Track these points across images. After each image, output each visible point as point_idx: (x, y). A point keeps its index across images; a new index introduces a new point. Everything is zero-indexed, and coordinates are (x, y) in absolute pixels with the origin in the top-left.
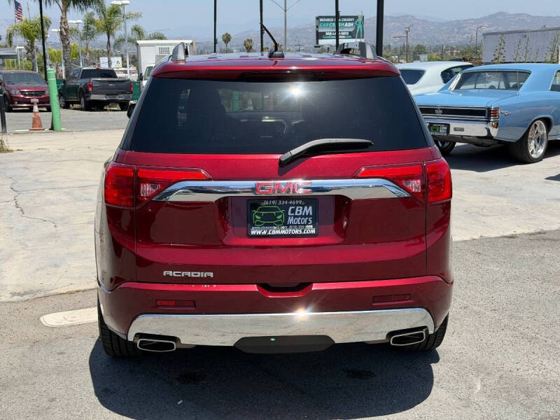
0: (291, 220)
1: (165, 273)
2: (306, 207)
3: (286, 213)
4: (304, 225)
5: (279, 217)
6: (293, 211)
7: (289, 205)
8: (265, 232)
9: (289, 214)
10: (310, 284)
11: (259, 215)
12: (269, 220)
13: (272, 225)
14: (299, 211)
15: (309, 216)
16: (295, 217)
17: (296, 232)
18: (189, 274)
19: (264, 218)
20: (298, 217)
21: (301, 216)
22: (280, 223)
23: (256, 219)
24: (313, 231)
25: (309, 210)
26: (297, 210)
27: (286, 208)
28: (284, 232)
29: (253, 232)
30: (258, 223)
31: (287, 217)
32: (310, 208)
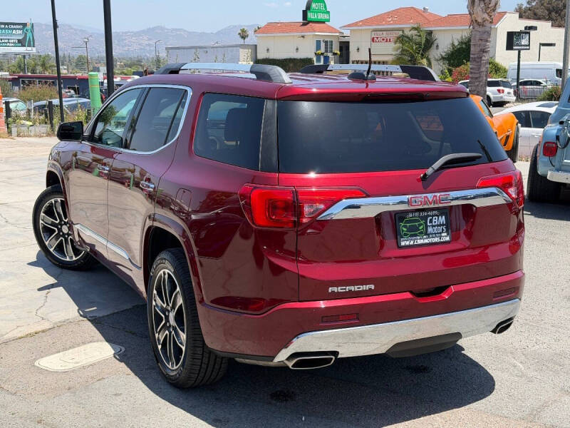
0: (430, 230)
1: (330, 289)
2: (440, 217)
3: (426, 223)
4: (440, 233)
5: (421, 228)
6: (431, 221)
7: (428, 216)
8: (412, 243)
9: (428, 224)
10: (449, 286)
11: (405, 227)
13: (416, 235)
15: (443, 225)
16: (433, 226)
17: (436, 240)
18: (352, 288)
19: (410, 229)
20: (435, 226)
21: (438, 226)
22: (421, 233)
23: (403, 231)
24: (448, 239)
25: (442, 219)
26: (434, 220)
27: (425, 218)
28: (426, 241)
29: (403, 244)
30: (406, 235)
31: (427, 226)
32: (444, 217)
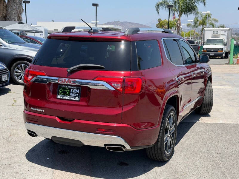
0: (71, 94)
1: (31, 108)
4: (76, 96)
5: (67, 92)
6: (72, 91)
8: (62, 98)
9: (71, 92)
10: (75, 119)
11: (61, 91)
12: (64, 93)
13: (65, 95)
14: (75, 91)
15: (77, 93)
16: (73, 93)
17: (72, 99)
18: (38, 110)
20: (74, 93)
21: (75, 93)
22: (67, 95)
24: (78, 99)
25: (78, 91)
26: (74, 91)
27: (70, 89)
28: (68, 98)
29: (58, 97)
30: (61, 94)
31: (70, 92)
